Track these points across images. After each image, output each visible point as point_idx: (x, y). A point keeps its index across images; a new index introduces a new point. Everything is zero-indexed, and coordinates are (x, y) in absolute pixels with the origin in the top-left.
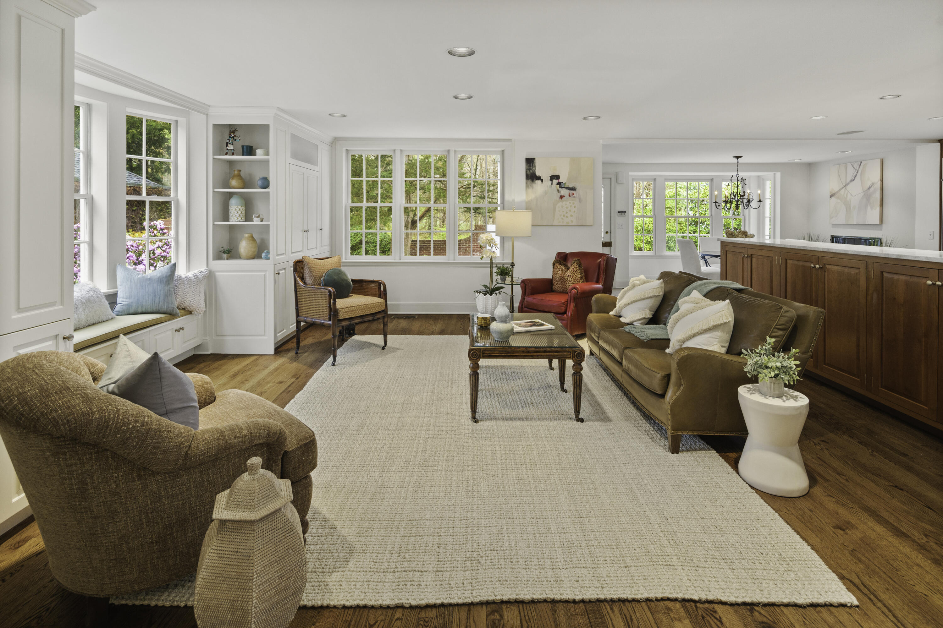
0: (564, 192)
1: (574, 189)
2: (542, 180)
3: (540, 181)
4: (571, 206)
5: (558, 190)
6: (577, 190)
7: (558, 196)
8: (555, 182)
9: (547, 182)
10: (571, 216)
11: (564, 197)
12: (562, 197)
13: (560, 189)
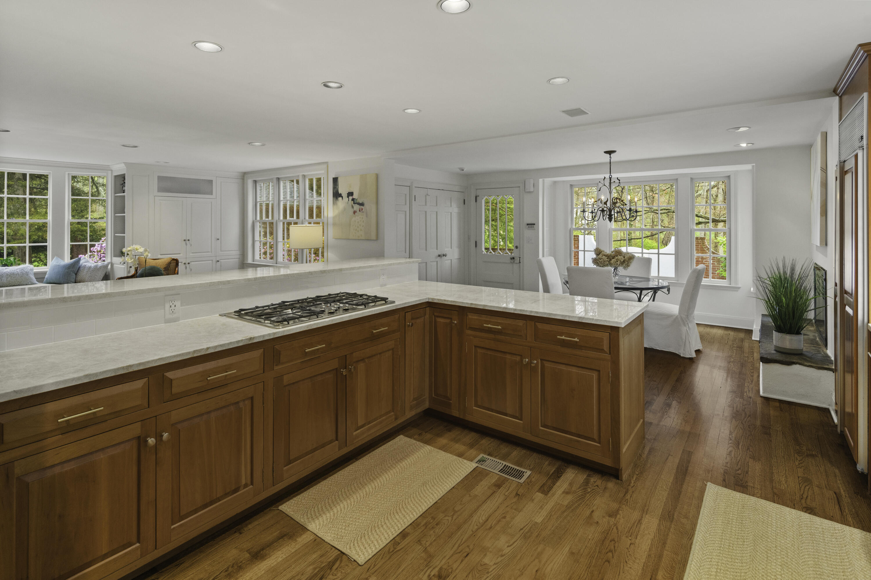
0: (356, 207)
1: (362, 204)
2: (342, 198)
3: (341, 198)
4: (361, 221)
5: (352, 205)
6: (365, 205)
7: (351, 211)
8: (351, 198)
9: (346, 199)
10: (361, 230)
11: (356, 212)
12: (355, 212)
13: (353, 205)
